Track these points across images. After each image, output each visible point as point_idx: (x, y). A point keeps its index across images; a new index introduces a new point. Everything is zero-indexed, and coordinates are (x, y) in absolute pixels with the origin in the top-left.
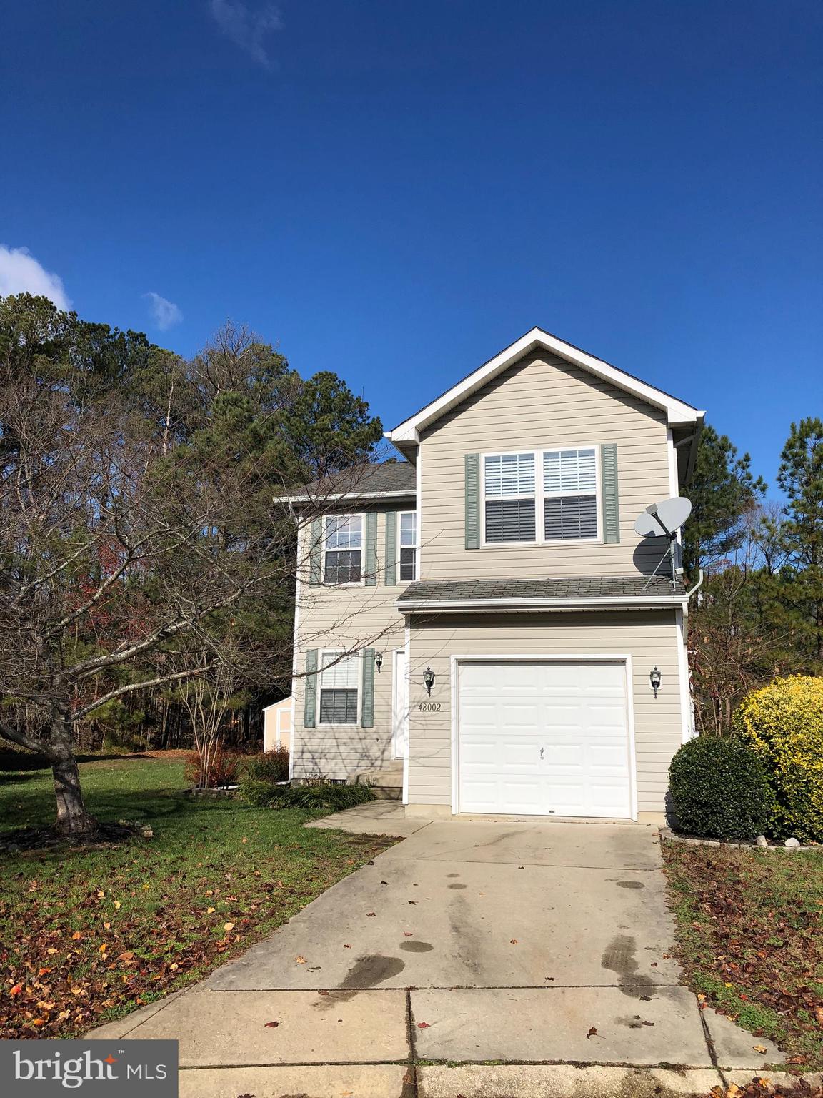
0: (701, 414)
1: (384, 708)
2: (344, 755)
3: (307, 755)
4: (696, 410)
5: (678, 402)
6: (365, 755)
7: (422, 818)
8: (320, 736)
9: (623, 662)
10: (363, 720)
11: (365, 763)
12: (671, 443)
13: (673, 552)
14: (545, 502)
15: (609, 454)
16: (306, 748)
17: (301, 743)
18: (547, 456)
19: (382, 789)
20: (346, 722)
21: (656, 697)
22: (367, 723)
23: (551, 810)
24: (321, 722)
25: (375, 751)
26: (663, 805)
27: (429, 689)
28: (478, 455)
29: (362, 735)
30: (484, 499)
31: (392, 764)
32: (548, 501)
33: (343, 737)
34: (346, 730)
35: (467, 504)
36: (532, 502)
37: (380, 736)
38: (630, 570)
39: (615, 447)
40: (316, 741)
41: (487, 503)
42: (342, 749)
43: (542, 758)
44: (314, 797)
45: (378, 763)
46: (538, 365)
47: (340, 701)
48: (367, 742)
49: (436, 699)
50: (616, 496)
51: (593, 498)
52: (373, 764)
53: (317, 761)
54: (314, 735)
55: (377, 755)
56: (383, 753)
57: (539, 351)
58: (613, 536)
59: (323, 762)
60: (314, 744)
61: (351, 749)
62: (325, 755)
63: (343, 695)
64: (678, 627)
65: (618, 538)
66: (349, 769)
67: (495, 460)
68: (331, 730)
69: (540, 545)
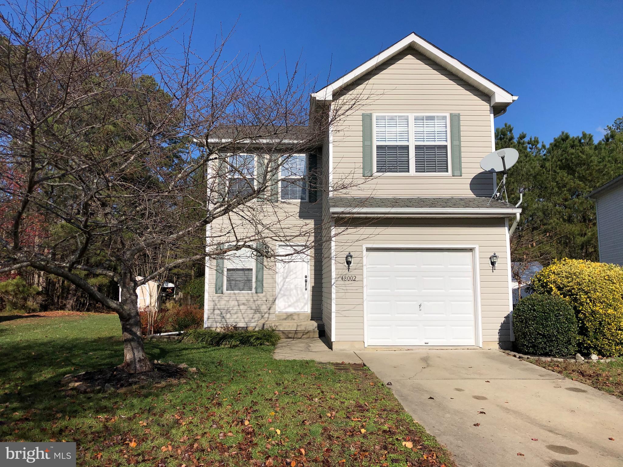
0: (516, 98)
1: (270, 281)
2: (243, 311)
3: (217, 312)
4: (512, 95)
5: (501, 90)
6: (257, 310)
7: (344, 350)
8: (226, 299)
9: (471, 250)
10: (256, 288)
11: (257, 316)
12: (492, 115)
13: (504, 182)
14: (416, 148)
15: (455, 119)
16: (216, 307)
17: (212, 303)
18: (416, 119)
19: (283, 332)
20: (243, 290)
21: (493, 272)
22: (259, 290)
23: (427, 342)
24: (227, 290)
25: (264, 308)
26: (497, 337)
27: (349, 266)
28: (371, 114)
29: (255, 298)
30: (375, 143)
31: (277, 316)
32: (417, 148)
33: (242, 299)
34: (244, 295)
35: (364, 147)
36: (407, 148)
37: (267, 298)
38: (469, 194)
39: (458, 116)
40: (223, 303)
41: (379, 147)
42: (242, 307)
43: (420, 310)
44: (258, 339)
45: (266, 315)
46: (409, 59)
47: (239, 276)
48: (259, 302)
49: (353, 273)
50: (459, 146)
51: (445, 147)
52: (262, 316)
53: (224, 315)
54: (221, 298)
55: (266, 311)
56: (269, 309)
57: (411, 50)
58: (458, 172)
59: (228, 316)
60: (222, 304)
61: (248, 307)
62: (229, 312)
63: (241, 272)
64: (507, 228)
65: (461, 173)
66: (246, 320)
67: (384, 118)
68: (234, 295)
69: (412, 175)
